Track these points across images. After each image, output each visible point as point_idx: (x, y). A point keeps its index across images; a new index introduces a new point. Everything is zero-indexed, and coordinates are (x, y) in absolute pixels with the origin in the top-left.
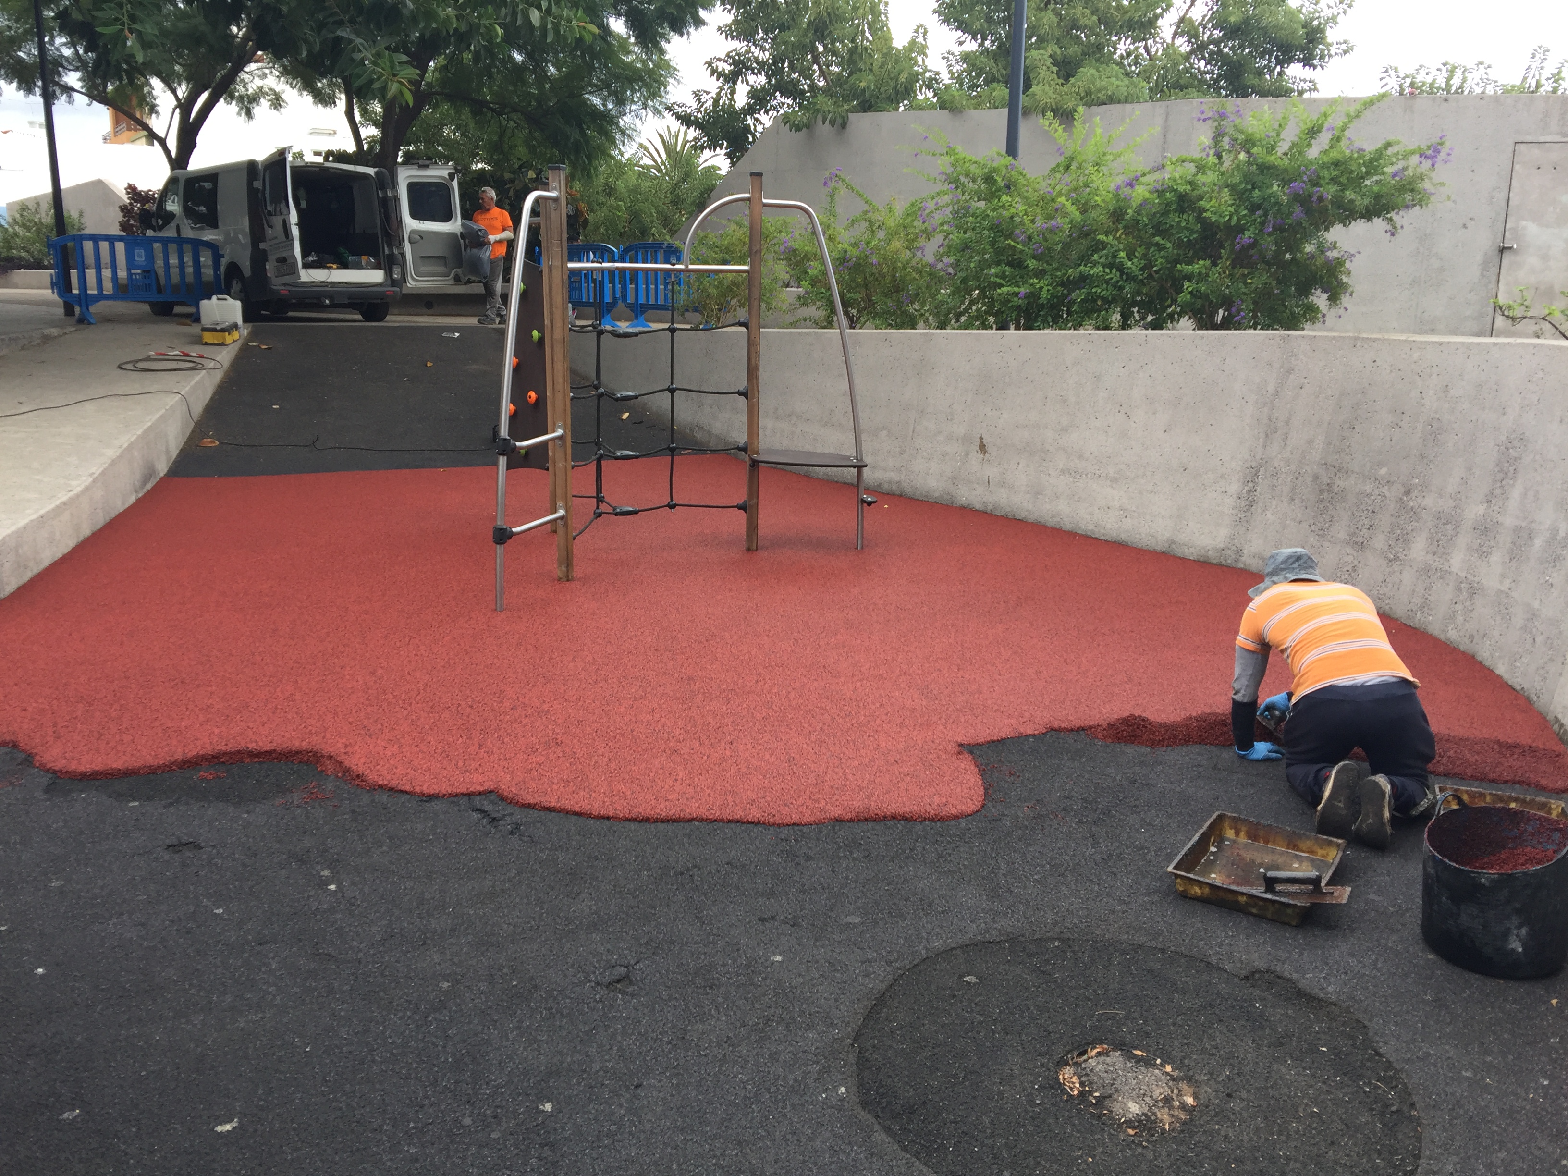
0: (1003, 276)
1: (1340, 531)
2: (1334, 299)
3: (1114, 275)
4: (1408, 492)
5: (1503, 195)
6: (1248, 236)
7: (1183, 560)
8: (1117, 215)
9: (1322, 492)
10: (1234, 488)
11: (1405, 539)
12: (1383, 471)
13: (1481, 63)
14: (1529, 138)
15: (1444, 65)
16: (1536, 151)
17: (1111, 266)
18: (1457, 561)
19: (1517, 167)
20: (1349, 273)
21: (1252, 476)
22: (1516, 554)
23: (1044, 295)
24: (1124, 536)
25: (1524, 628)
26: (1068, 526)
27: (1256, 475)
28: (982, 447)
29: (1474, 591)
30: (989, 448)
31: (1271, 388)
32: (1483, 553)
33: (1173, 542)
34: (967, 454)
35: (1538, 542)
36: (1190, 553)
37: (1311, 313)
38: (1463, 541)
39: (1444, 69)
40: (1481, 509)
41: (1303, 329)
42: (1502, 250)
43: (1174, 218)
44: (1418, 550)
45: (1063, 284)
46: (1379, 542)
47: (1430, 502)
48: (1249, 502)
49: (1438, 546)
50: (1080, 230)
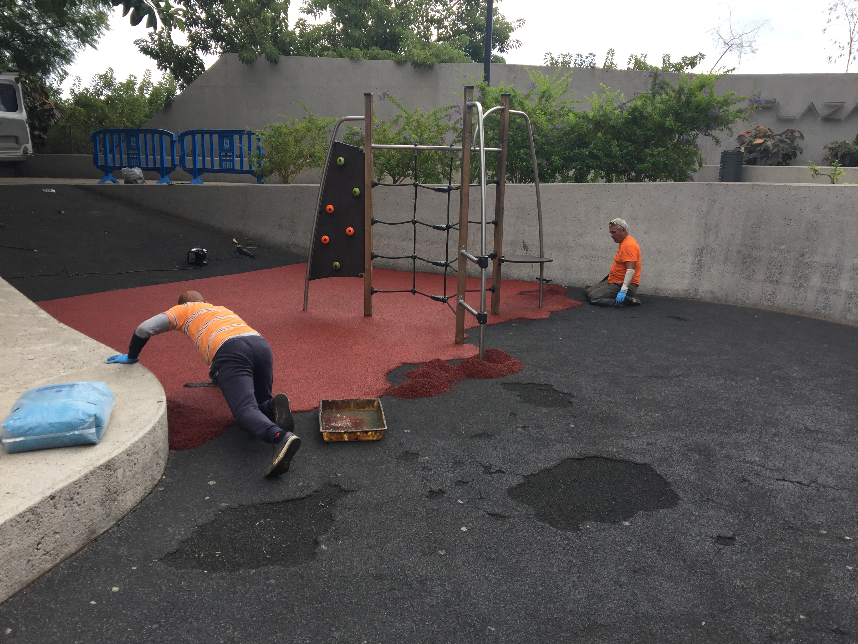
1: (761, 275)
4: (802, 255)
9: (745, 258)
10: (690, 259)
11: (805, 277)
12: (783, 247)
18: (845, 285)
21: (699, 253)
27: (702, 252)
28: (525, 247)
30: (530, 247)
36: (668, 294)
38: (846, 275)
44: (815, 282)
45: (564, 159)
46: (787, 280)
47: (819, 259)
48: (700, 266)
49: (829, 279)
50: (573, 130)
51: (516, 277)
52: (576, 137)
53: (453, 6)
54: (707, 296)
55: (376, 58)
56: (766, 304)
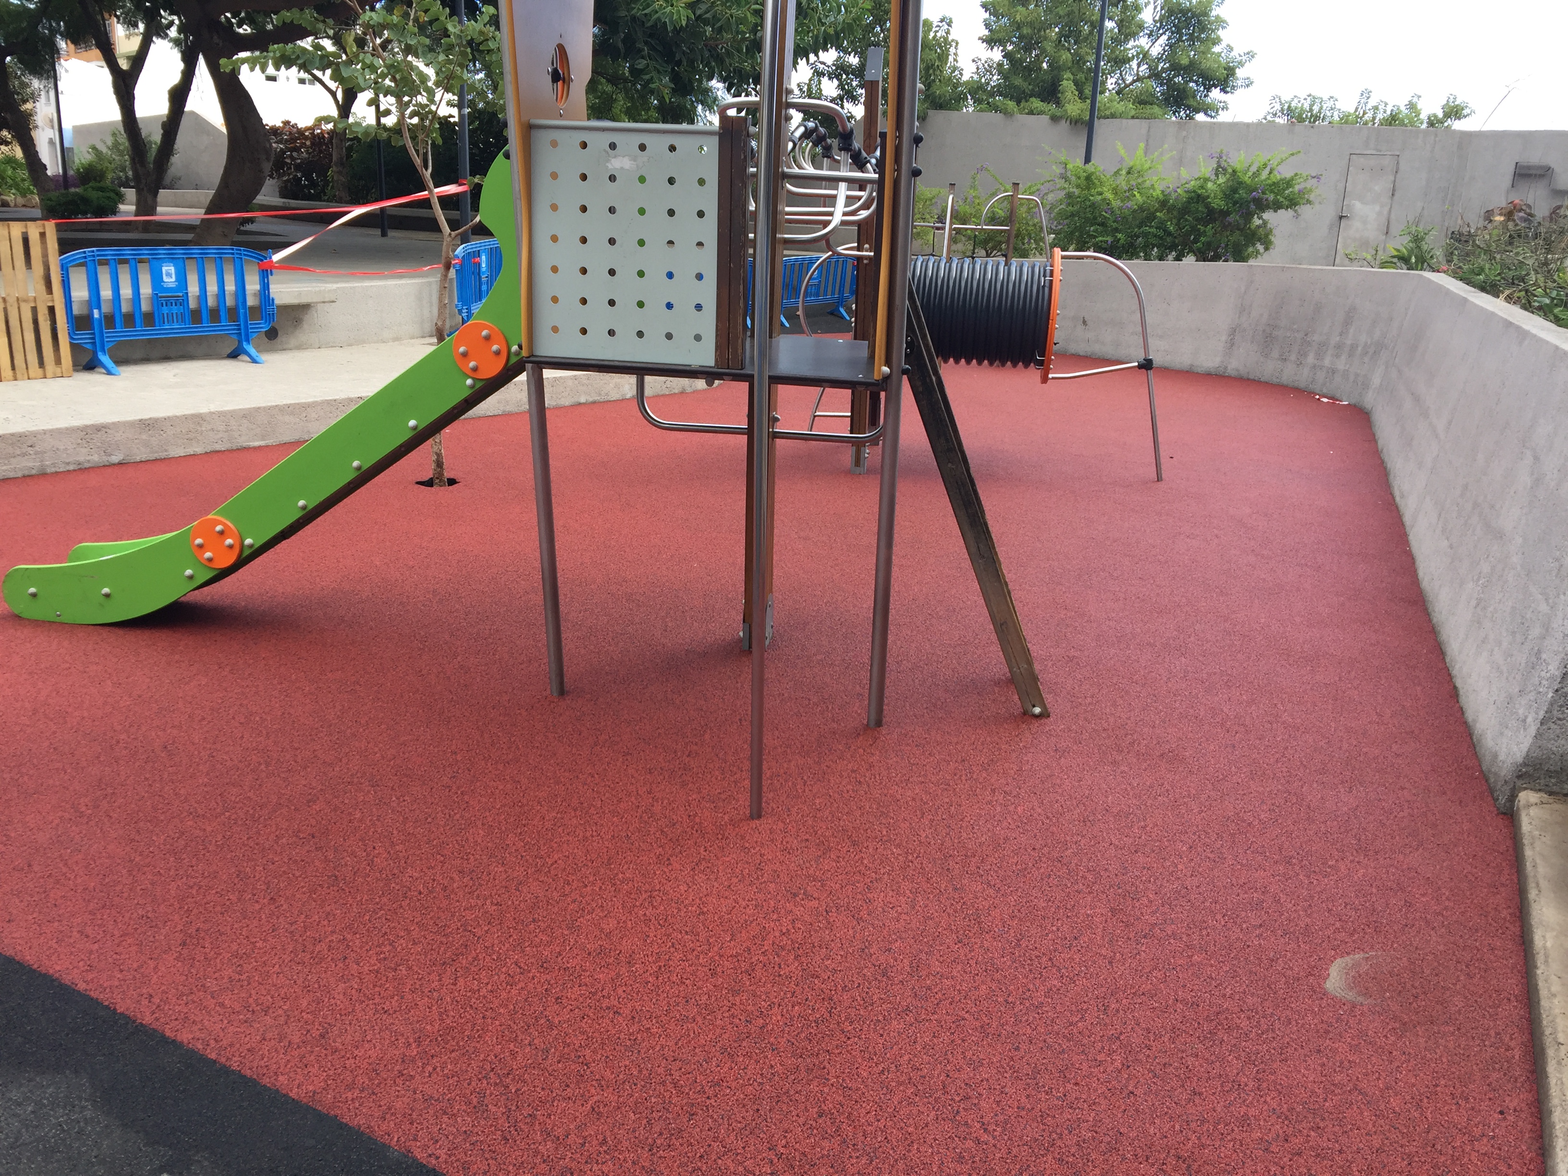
1: (1275, 354)
2: (1267, 249)
3: (1161, 233)
4: (1306, 335)
5: (1342, 185)
6: (1231, 217)
8: (1164, 203)
9: (1267, 337)
10: (1224, 338)
11: (1305, 355)
12: (1295, 327)
13: (1332, 97)
14: (1358, 152)
15: (1309, 96)
16: (1362, 160)
17: (1160, 228)
18: (1327, 362)
19: (1351, 169)
20: (1274, 236)
21: (1233, 332)
22: (1351, 355)
23: (1122, 242)
24: (1166, 365)
25: (1354, 381)
27: (1235, 331)
28: (1084, 321)
29: (1334, 372)
30: (1088, 322)
31: (1243, 289)
32: (1338, 356)
34: (1075, 326)
35: (1360, 349)
37: (1255, 254)
38: (1329, 352)
39: (1309, 99)
40: (1338, 339)
41: (1250, 262)
42: (1341, 217)
43: (1195, 205)
44: (1311, 359)
45: (1131, 237)
46: (1293, 357)
47: (1316, 338)
48: (1231, 344)
49: (1319, 356)
50: (1141, 209)
51: (1073, 351)
52: (1145, 215)
53: (1159, 38)
54: (1233, 373)
55: (1031, 113)
56: (1275, 381)
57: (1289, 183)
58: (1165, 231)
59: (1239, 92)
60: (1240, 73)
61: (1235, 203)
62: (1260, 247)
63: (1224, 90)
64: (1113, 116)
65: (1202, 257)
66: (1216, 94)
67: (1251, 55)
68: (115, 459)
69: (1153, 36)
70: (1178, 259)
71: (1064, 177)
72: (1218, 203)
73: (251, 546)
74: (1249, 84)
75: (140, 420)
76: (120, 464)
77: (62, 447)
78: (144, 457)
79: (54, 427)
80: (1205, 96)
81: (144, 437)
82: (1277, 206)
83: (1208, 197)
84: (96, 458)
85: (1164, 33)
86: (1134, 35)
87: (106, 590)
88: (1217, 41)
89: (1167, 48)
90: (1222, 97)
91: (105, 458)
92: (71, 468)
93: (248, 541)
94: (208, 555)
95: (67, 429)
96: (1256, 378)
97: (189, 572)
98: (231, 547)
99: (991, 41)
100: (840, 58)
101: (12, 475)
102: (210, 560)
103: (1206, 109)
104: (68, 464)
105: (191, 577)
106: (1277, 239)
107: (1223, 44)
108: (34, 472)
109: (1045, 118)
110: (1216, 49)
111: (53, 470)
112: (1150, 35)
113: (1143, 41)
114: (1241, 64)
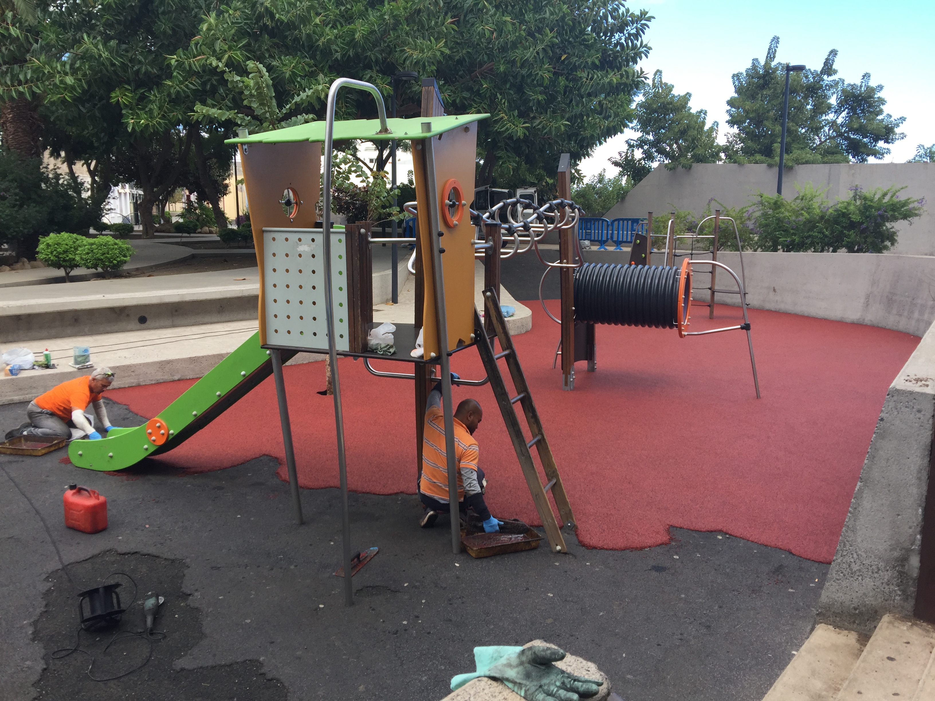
0: (781, 234)
1: (894, 311)
2: (893, 244)
3: (821, 235)
4: (913, 299)
6: (864, 226)
7: (846, 323)
8: (822, 218)
10: (862, 300)
17: (820, 233)
20: (897, 236)
21: (868, 297)
23: (797, 241)
24: (826, 317)
26: (806, 314)
28: (774, 290)
30: (777, 290)
31: (873, 270)
33: (843, 318)
34: (769, 293)
36: (848, 321)
37: (886, 248)
41: (882, 253)
43: (841, 219)
44: (916, 315)
45: (803, 238)
46: (906, 314)
47: (919, 301)
48: (867, 304)
49: (921, 313)
50: (809, 221)
52: (811, 224)
53: (841, 113)
54: (869, 323)
55: (756, 163)
56: (895, 328)
57: (905, 204)
58: (823, 233)
59: (897, 142)
60: (897, 130)
61: (867, 217)
62: (888, 243)
63: (887, 141)
64: (807, 162)
65: (851, 250)
66: (881, 144)
67: (903, 119)
68: (176, 378)
69: (838, 112)
70: (834, 251)
71: (762, 203)
72: (856, 218)
73: (172, 434)
74: (903, 136)
75: (190, 358)
76: (179, 380)
77: (149, 372)
78: (191, 377)
79: (145, 362)
80: (874, 146)
81: (192, 366)
82: (894, 219)
83: (850, 214)
84: (167, 377)
85: (844, 111)
86: (825, 113)
87: (111, 454)
88: (881, 112)
89: (847, 119)
90: (886, 146)
91: (171, 378)
92: (153, 382)
93: (171, 432)
94: (154, 438)
95: (152, 363)
96: (883, 327)
97: (146, 446)
98: (163, 434)
99: (732, 122)
100: (643, 136)
101: (122, 386)
102: (154, 441)
103: (876, 153)
104: (152, 380)
105: (147, 449)
106: (899, 238)
107: (885, 114)
108: (134, 385)
109: (764, 166)
110: (880, 117)
111: (144, 384)
112: (835, 112)
113: (831, 116)
114: (898, 125)
